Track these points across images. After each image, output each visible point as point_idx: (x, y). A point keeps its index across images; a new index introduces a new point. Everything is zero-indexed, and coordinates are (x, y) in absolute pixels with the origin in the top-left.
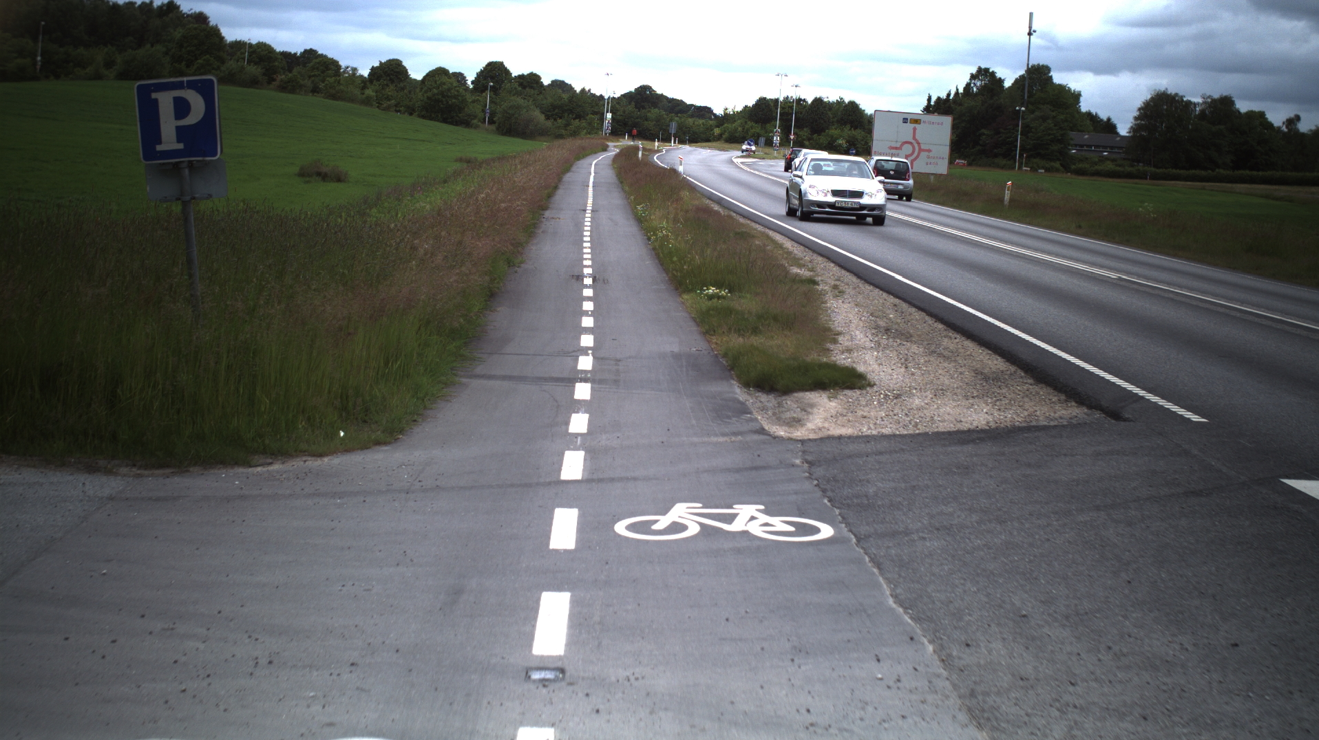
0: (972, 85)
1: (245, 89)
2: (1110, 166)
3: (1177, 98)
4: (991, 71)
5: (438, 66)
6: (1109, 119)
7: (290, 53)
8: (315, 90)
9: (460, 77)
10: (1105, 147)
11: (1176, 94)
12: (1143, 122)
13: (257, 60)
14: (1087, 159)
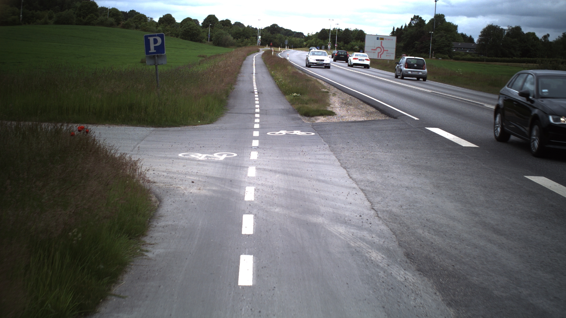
0: (412, 23)
1: (108, 28)
2: (469, 56)
3: (497, 27)
4: (420, 17)
5: (188, 17)
6: (471, 36)
7: (124, 12)
8: (137, 28)
9: (196, 21)
10: (467, 48)
11: (497, 26)
12: (483, 38)
13: (112, 15)
14: (459, 53)
